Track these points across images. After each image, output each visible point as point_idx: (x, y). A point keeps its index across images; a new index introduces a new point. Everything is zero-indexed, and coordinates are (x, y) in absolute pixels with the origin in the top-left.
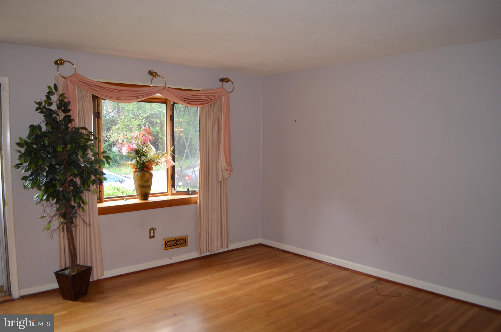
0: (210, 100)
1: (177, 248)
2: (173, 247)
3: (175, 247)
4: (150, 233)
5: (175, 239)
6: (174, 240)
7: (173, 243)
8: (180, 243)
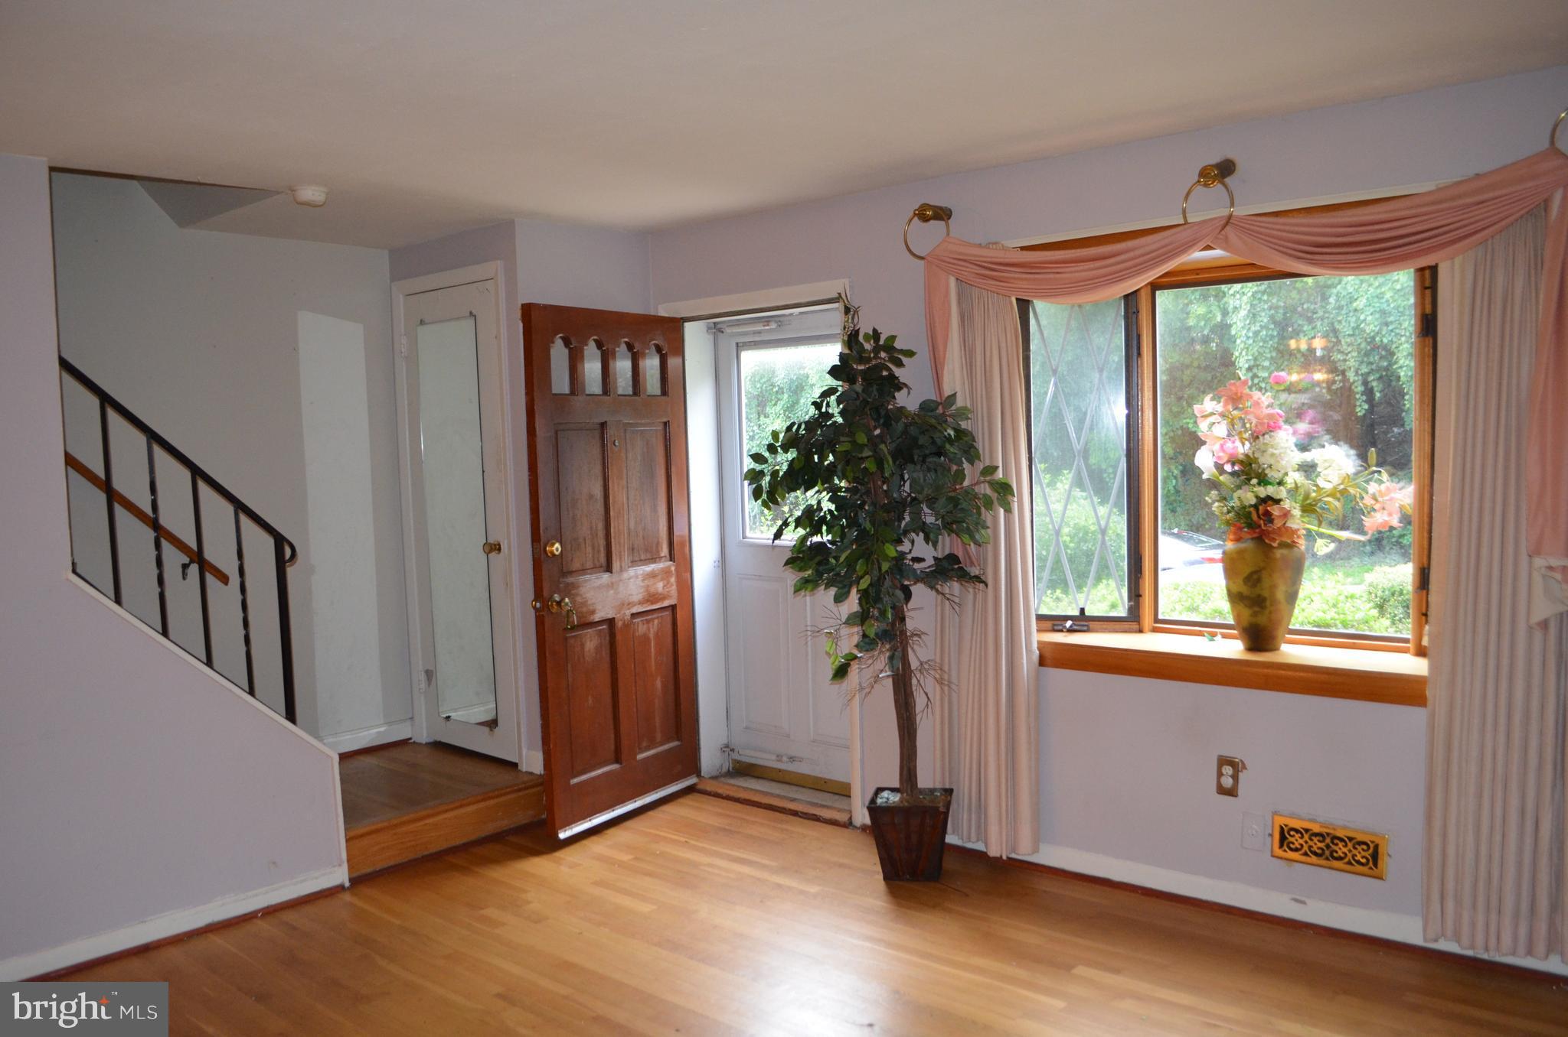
0: (1465, 226)
1: (1330, 868)
2: (1314, 859)
3: (1322, 862)
4: (1220, 774)
5: (1324, 830)
6: (1321, 836)
7: (1317, 845)
8: (1350, 855)
